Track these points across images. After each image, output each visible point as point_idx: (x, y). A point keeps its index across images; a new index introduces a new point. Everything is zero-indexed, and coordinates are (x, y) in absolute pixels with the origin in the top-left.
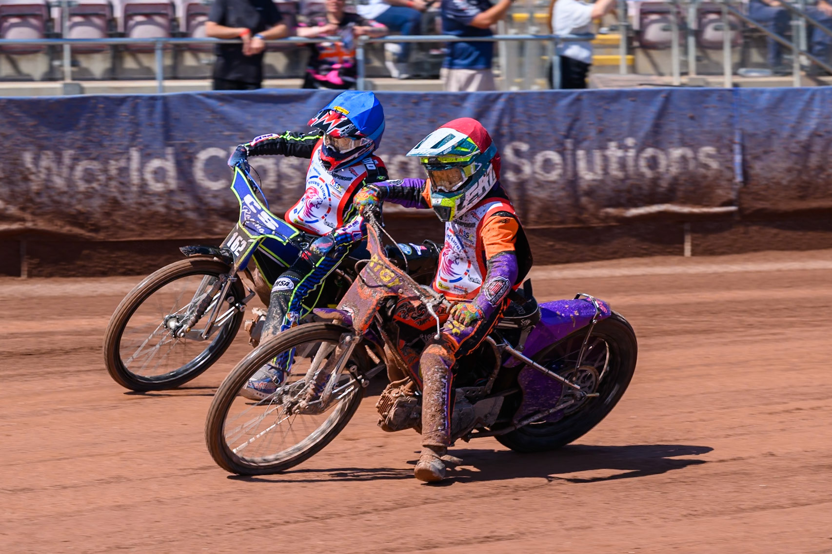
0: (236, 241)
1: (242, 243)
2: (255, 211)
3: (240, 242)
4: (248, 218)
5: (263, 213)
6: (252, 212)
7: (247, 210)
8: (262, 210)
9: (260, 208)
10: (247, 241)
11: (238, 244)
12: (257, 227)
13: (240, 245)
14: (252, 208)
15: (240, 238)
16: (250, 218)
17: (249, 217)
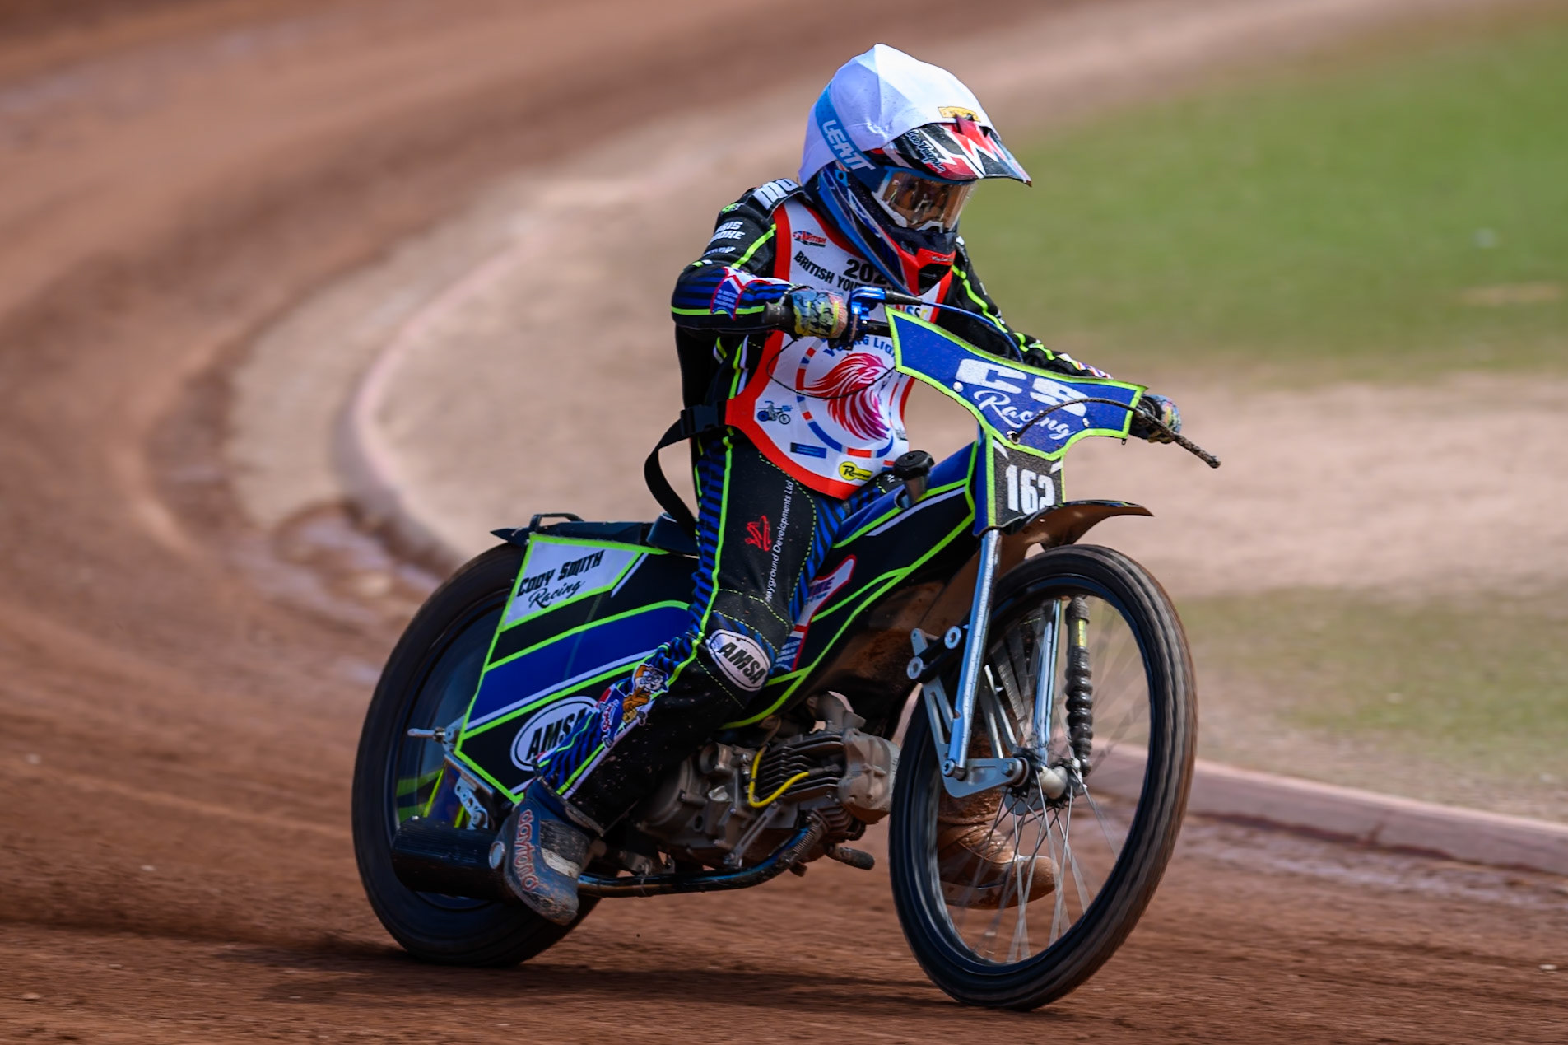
0: (1023, 489)
1: (1041, 485)
2: (1017, 390)
3: (1034, 483)
4: (1013, 414)
5: (1038, 384)
6: (1009, 394)
7: (994, 398)
8: (1032, 377)
9: (1023, 377)
10: (1048, 474)
11: (1034, 491)
12: (1046, 425)
13: (1041, 493)
14: (999, 385)
15: (1027, 475)
16: (1019, 412)
17: (1011, 410)
